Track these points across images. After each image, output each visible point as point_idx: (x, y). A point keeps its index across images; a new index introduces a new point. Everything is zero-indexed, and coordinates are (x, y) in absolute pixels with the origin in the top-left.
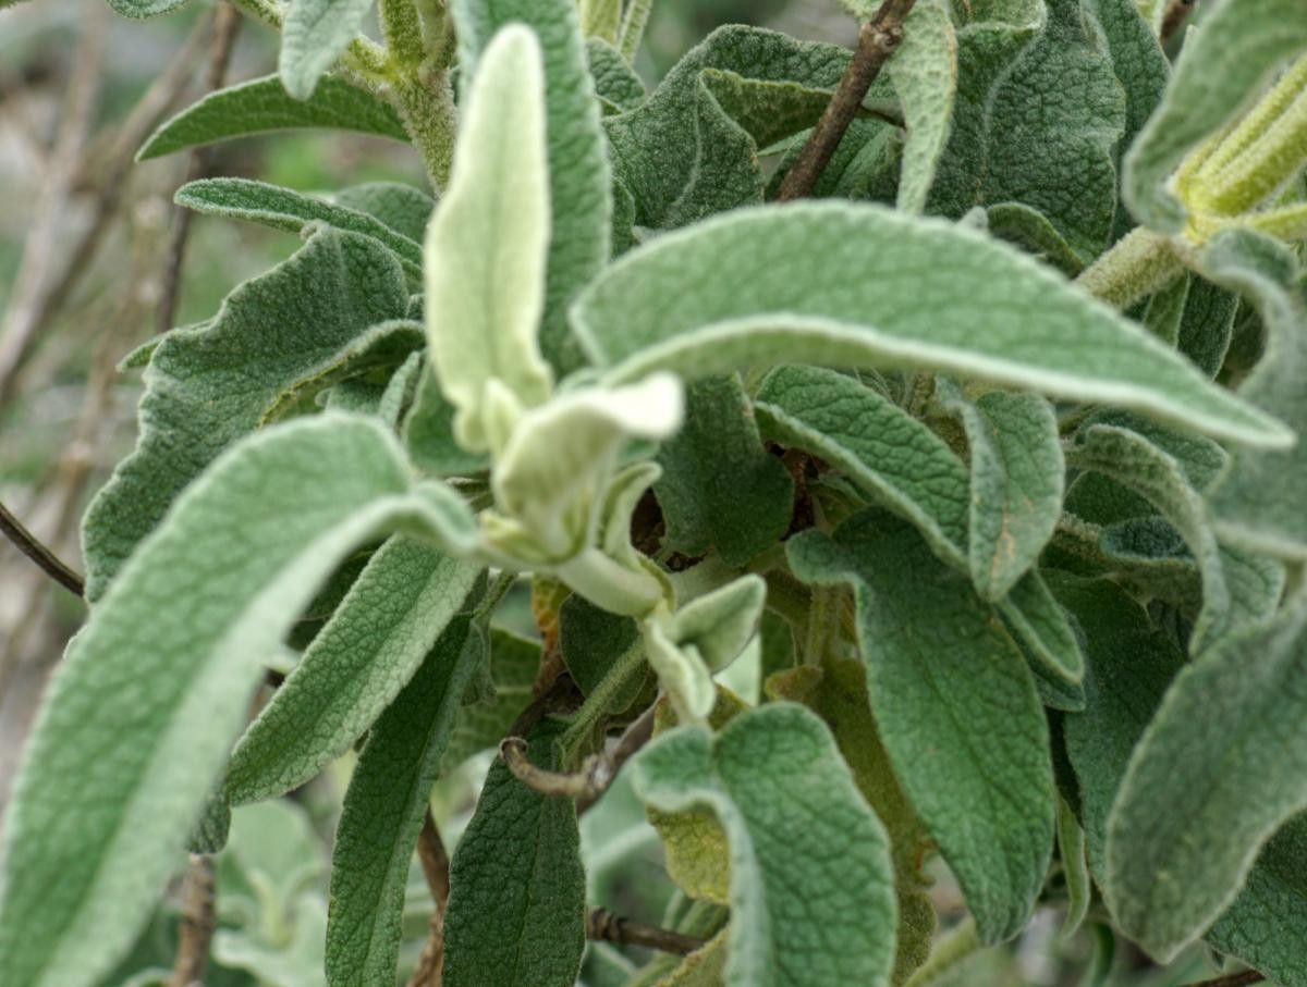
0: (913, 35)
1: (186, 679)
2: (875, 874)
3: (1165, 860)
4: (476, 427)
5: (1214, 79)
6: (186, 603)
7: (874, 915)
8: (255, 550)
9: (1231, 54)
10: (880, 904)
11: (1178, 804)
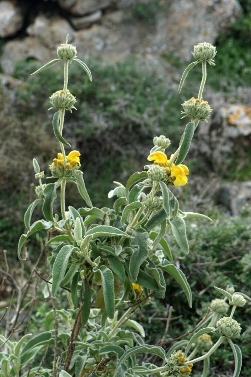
0: (106, 220)
1: (63, 262)
2: (112, 274)
3: (134, 271)
4: (79, 244)
5: (125, 214)
6: (62, 257)
7: (112, 277)
8: (65, 253)
9: (126, 212)
10: (112, 276)
11: (133, 266)
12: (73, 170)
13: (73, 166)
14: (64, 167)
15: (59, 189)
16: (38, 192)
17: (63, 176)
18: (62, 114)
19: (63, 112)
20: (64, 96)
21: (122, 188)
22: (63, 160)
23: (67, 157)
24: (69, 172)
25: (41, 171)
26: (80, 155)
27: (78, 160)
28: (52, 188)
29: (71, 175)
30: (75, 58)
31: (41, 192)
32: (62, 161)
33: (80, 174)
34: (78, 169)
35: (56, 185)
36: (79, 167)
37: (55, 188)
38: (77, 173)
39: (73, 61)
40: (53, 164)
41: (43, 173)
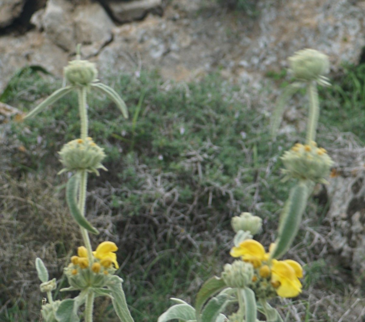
12: (106, 274)
13: (106, 268)
14: (91, 269)
15: (82, 307)
16: (47, 313)
17: (88, 285)
18: (82, 179)
19: (83, 175)
20: (83, 148)
21: (185, 307)
22: (87, 258)
23: (94, 253)
24: (99, 278)
25: (50, 279)
26: (116, 248)
27: (113, 258)
28: (70, 308)
29: (103, 283)
30: (95, 83)
31: (52, 315)
32: (86, 260)
33: (118, 282)
34: (114, 272)
35: (78, 302)
36: (115, 270)
37: (76, 306)
38: (112, 279)
39: (93, 88)
40: (71, 265)
41: (53, 282)
